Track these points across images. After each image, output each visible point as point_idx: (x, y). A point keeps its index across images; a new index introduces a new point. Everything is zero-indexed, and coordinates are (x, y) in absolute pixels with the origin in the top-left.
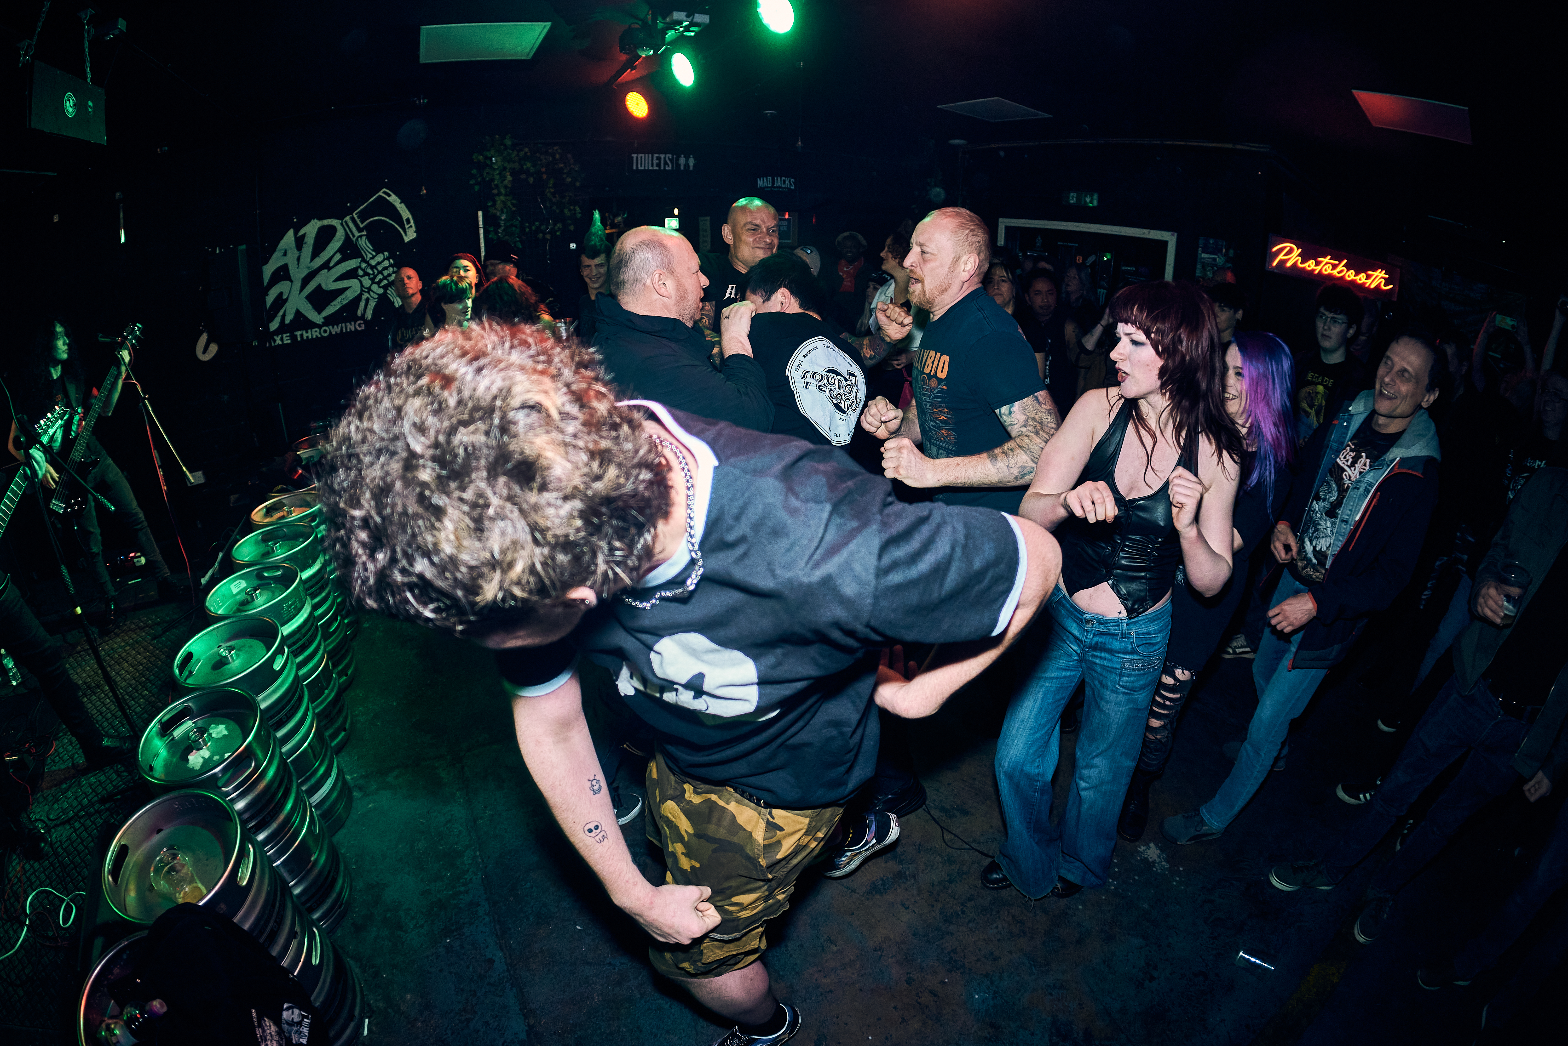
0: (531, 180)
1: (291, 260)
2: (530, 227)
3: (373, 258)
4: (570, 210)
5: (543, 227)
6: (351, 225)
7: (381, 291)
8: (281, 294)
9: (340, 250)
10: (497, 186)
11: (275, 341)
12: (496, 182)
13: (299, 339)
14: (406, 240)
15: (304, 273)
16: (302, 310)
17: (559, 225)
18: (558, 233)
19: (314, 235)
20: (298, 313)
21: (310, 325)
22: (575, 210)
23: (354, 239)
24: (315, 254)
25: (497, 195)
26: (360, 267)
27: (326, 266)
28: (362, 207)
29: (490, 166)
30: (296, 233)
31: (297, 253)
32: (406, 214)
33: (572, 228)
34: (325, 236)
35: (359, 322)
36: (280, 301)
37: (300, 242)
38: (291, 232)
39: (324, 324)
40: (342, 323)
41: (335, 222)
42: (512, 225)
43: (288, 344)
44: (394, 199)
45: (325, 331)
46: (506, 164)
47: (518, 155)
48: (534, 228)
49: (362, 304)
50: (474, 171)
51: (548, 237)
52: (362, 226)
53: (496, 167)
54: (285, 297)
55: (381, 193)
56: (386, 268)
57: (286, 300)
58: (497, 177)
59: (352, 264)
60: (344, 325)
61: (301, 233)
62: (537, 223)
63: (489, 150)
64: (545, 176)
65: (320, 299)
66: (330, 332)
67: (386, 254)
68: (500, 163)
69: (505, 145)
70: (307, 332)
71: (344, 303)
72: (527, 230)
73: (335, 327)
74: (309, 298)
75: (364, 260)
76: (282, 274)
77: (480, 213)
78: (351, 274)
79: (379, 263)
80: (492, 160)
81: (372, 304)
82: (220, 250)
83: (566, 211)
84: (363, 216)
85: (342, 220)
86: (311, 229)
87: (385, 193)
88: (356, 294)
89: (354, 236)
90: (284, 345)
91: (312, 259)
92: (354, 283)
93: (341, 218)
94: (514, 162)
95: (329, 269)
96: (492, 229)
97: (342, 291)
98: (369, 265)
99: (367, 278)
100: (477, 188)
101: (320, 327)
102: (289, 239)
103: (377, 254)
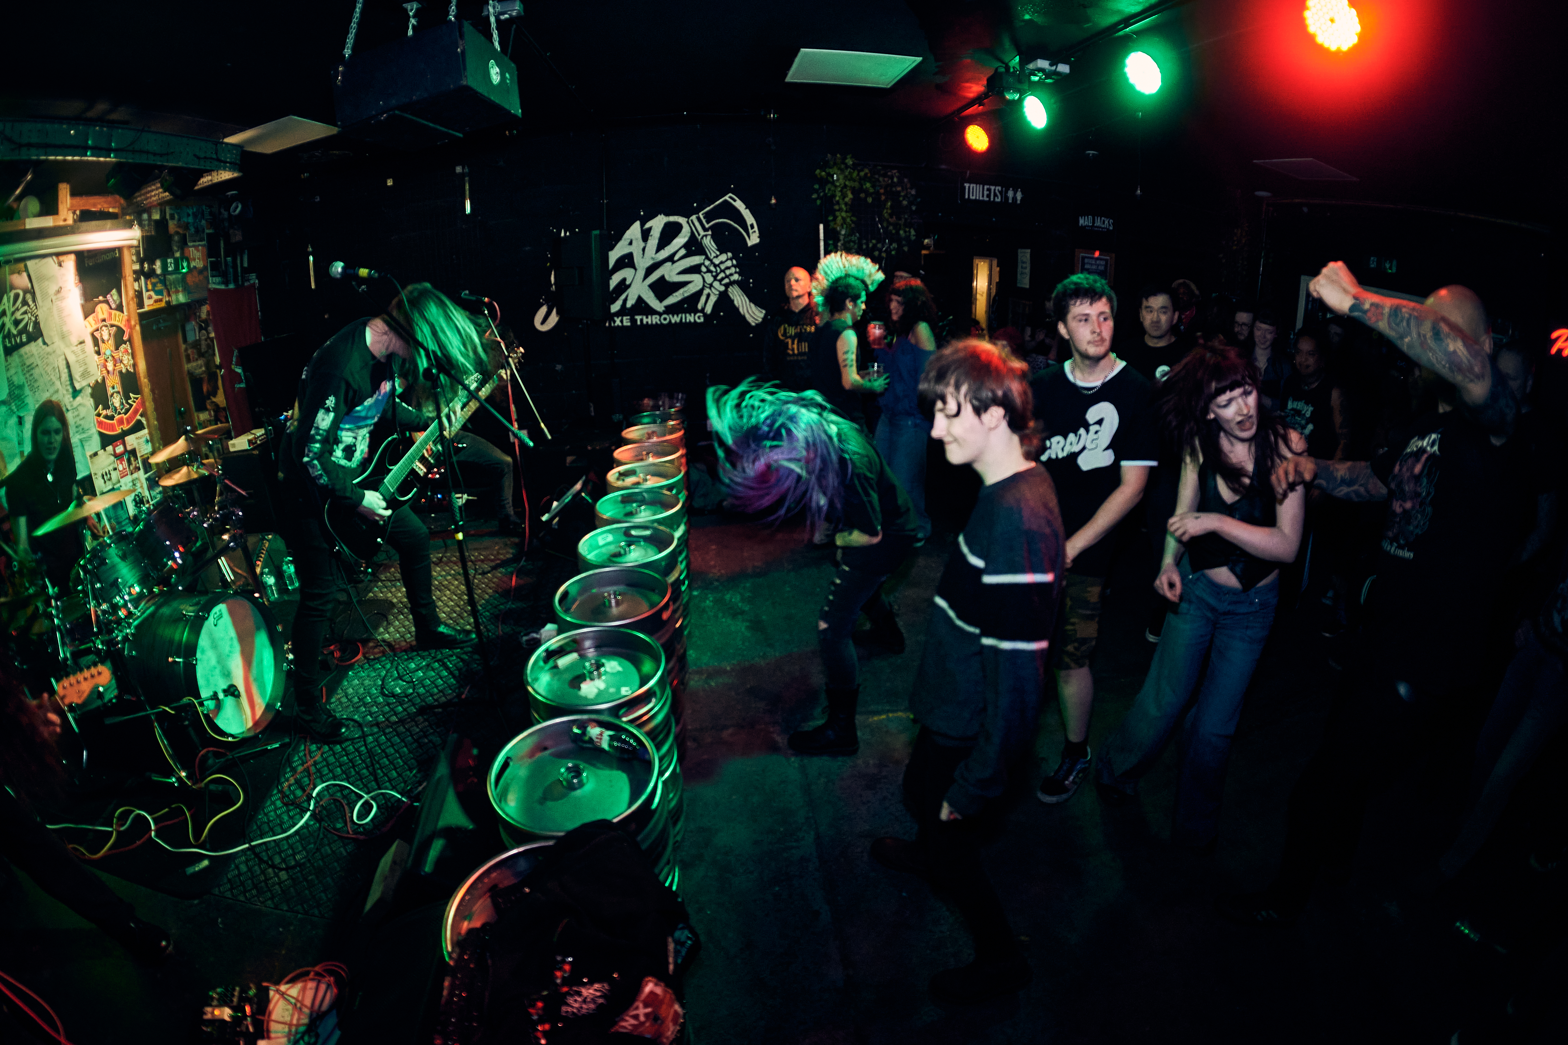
0: (870, 200)
1: (636, 250)
2: (867, 245)
3: (717, 256)
4: (905, 232)
5: (879, 245)
6: (697, 224)
7: (722, 288)
8: (624, 280)
9: (685, 246)
10: (838, 203)
11: (615, 321)
12: (837, 198)
13: (639, 323)
14: (750, 243)
15: (649, 263)
16: (645, 297)
17: (895, 245)
18: (893, 253)
19: (660, 229)
20: (640, 299)
21: (651, 311)
22: (910, 232)
23: (699, 238)
24: (660, 247)
25: (839, 210)
26: (703, 264)
27: (671, 259)
28: (708, 209)
29: (833, 182)
30: (642, 225)
31: (642, 244)
32: (750, 219)
33: (906, 249)
34: (670, 233)
35: (698, 314)
36: (623, 286)
37: (646, 235)
38: (637, 224)
39: (665, 312)
40: (682, 313)
41: (682, 220)
42: (851, 241)
43: (627, 327)
44: (739, 205)
45: (665, 319)
46: (847, 183)
47: (858, 175)
48: (871, 245)
49: (703, 299)
50: (816, 186)
51: (884, 255)
52: (707, 226)
53: (838, 184)
54: (628, 283)
55: (727, 198)
56: (728, 268)
57: (629, 286)
58: (839, 194)
59: (696, 260)
60: (684, 315)
61: (647, 226)
62: (874, 241)
63: (831, 168)
64: (883, 198)
65: (662, 288)
66: (670, 321)
67: (730, 255)
68: (842, 181)
69: (846, 164)
70: (647, 318)
71: (686, 295)
72: (864, 247)
73: (675, 316)
74: (652, 286)
75: (707, 258)
76: (627, 261)
77: (821, 226)
78: (694, 270)
79: (722, 263)
80: (833, 177)
81: (713, 299)
82: (565, 233)
83: (901, 232)
84: (709, 217)
85: (688, 217)
86: (658, 224)
87: (730, 197)
88: (698, 289)
89: (699, 235)
90: (623, 327)
91: (658, 251)
92: (697, 278)
93: (687, 216)
94: (854, 181)
95: (674, 262)
96: (831, 242)
97: (684, 284)
98: (712, 263)
99: (710, 274)
100: (818, 202)
101: (660, 314)
102: (635, 230)
103: (721, 254)
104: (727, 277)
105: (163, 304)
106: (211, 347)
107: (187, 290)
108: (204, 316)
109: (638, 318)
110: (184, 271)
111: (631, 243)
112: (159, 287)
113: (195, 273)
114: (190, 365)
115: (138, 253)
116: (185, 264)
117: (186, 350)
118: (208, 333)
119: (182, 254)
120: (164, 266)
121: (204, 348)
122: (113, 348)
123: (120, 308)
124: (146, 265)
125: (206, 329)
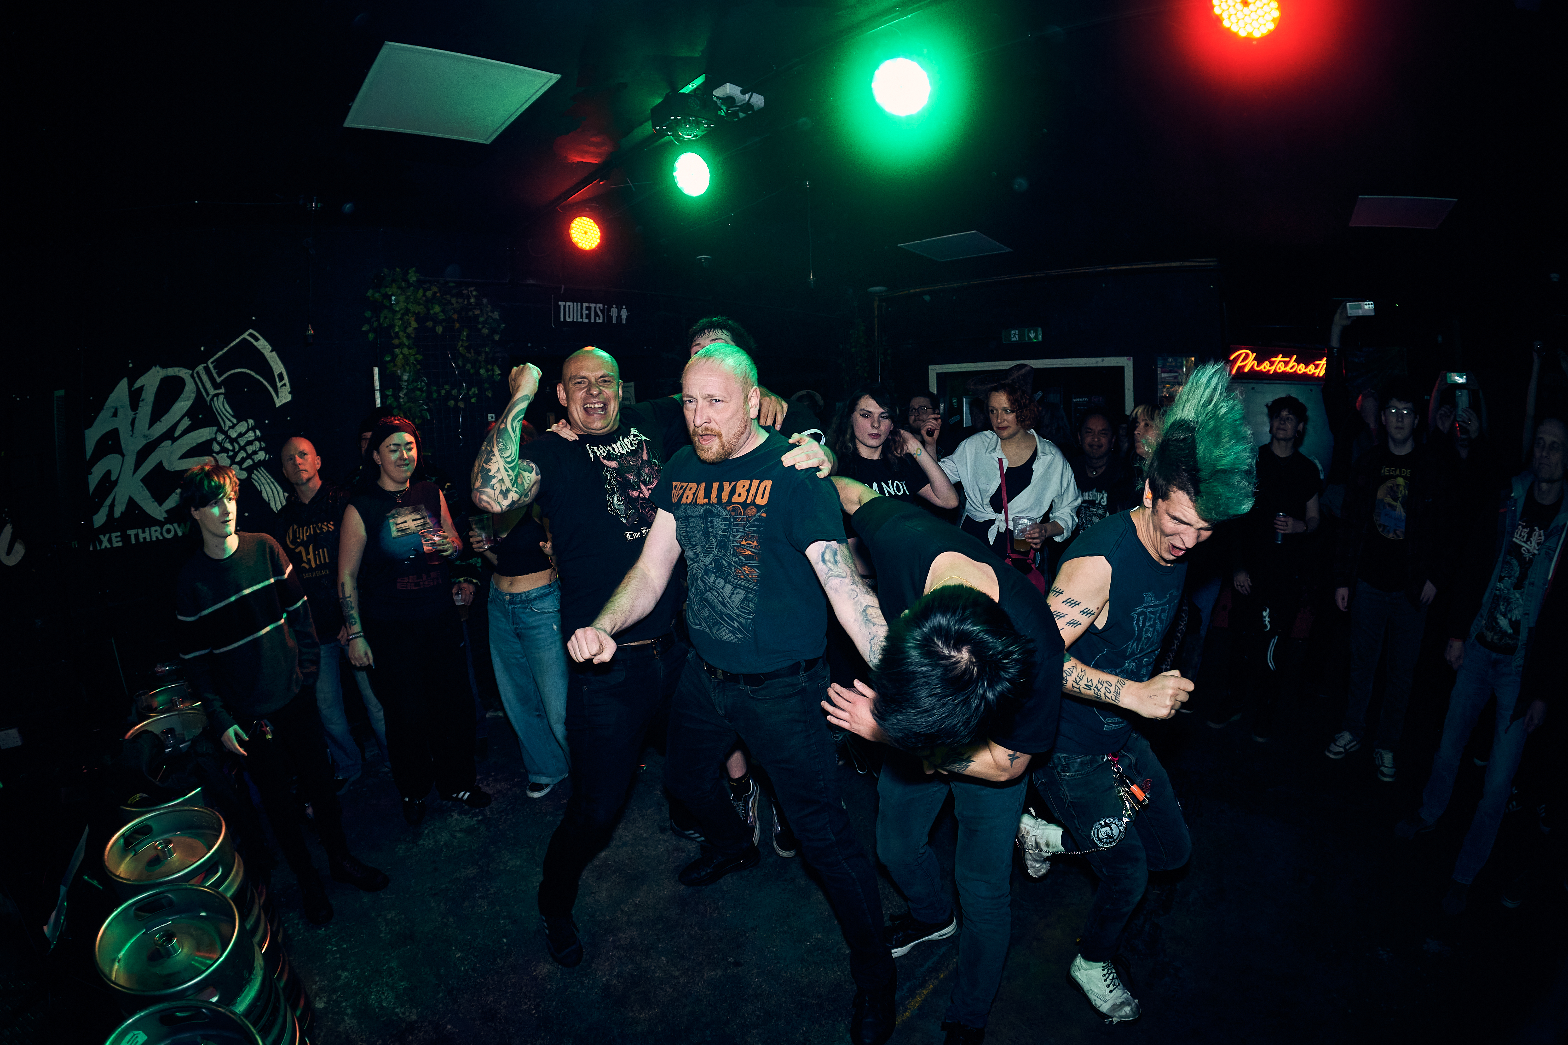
0: (440, 330)
1: (123, 424)
2: (439, 392)
3: (233, 426)
4: (487, 370)
5: (454, 392)
6: (205, 378)
7: (244, 475)
8: (109, 474)
9: (189, 413)
10: (397, 336)
11: (101, 542)
12: (397, 330)
13: (133, 541)
14: (279, 403)
15: (141, 443)
16: (138, 499)
17: (474, 390)
18: (473, 401)
19: (155, 390)
20: (132, 503)
21: (148, 521)
22: (493, 370)
23: (208, 399)
24: (156, 417)
25: (398, 347)
26: (215, 439)
27: (170, 435)
28: (220, 354)
29: (389, 307)
30: (131, 384)
31: (130, 415)
32: (278, 367)
33: (489, 393)
34: (168, 393)
36: (107, 485)
37: (135, 398)
38: (124, 383)
39: (165, 522)
41: (184, 373)
42: (416, 388)
43: (117, 547)
44: (263, 345)
45: (164, 530)
46: (409, 307)
47: (424, 295)
48: (443, 393)
50: (369, 314)
52: (219, 380)
53: (396, 309)
54: (114, 479)
55: (247, 337)
56: (250, 443)
57: (115, 484)
58: (397, 323)
59: (205, 434)
61: (137, 385)
62: (447, 387)
63: (387, 286)
64: (457, 326)
65: (160, 482)
66: (176, 533)
67: (251, 421)
68: (402, 304)
69: (407, 281)
70: (144, 532)
73: (179, 524)
74: (147, 480)
75: (221, 430)
76: (111, 444)
77: (376, 370)
78: (203, 449)
79: (241, 435)
80: (390, 299)
83: (482, 371)
84: (221, 366)
85: (193, 369)
86: (151, 380)
87: (251, 335)
89: (208, 394)
90: (112, 550)
91: (152, 423)
93: (191, 366)
94: (419, 303)
95: (174, 440)
96: (388, 391)
98: (228, 437)
99: (225, 455)
100: (371, 336)
101: (161, 524)
102: (121, 392)
103: (238, 422)
104: (249, 456)
109: (132, 533)
111: (115, 416)
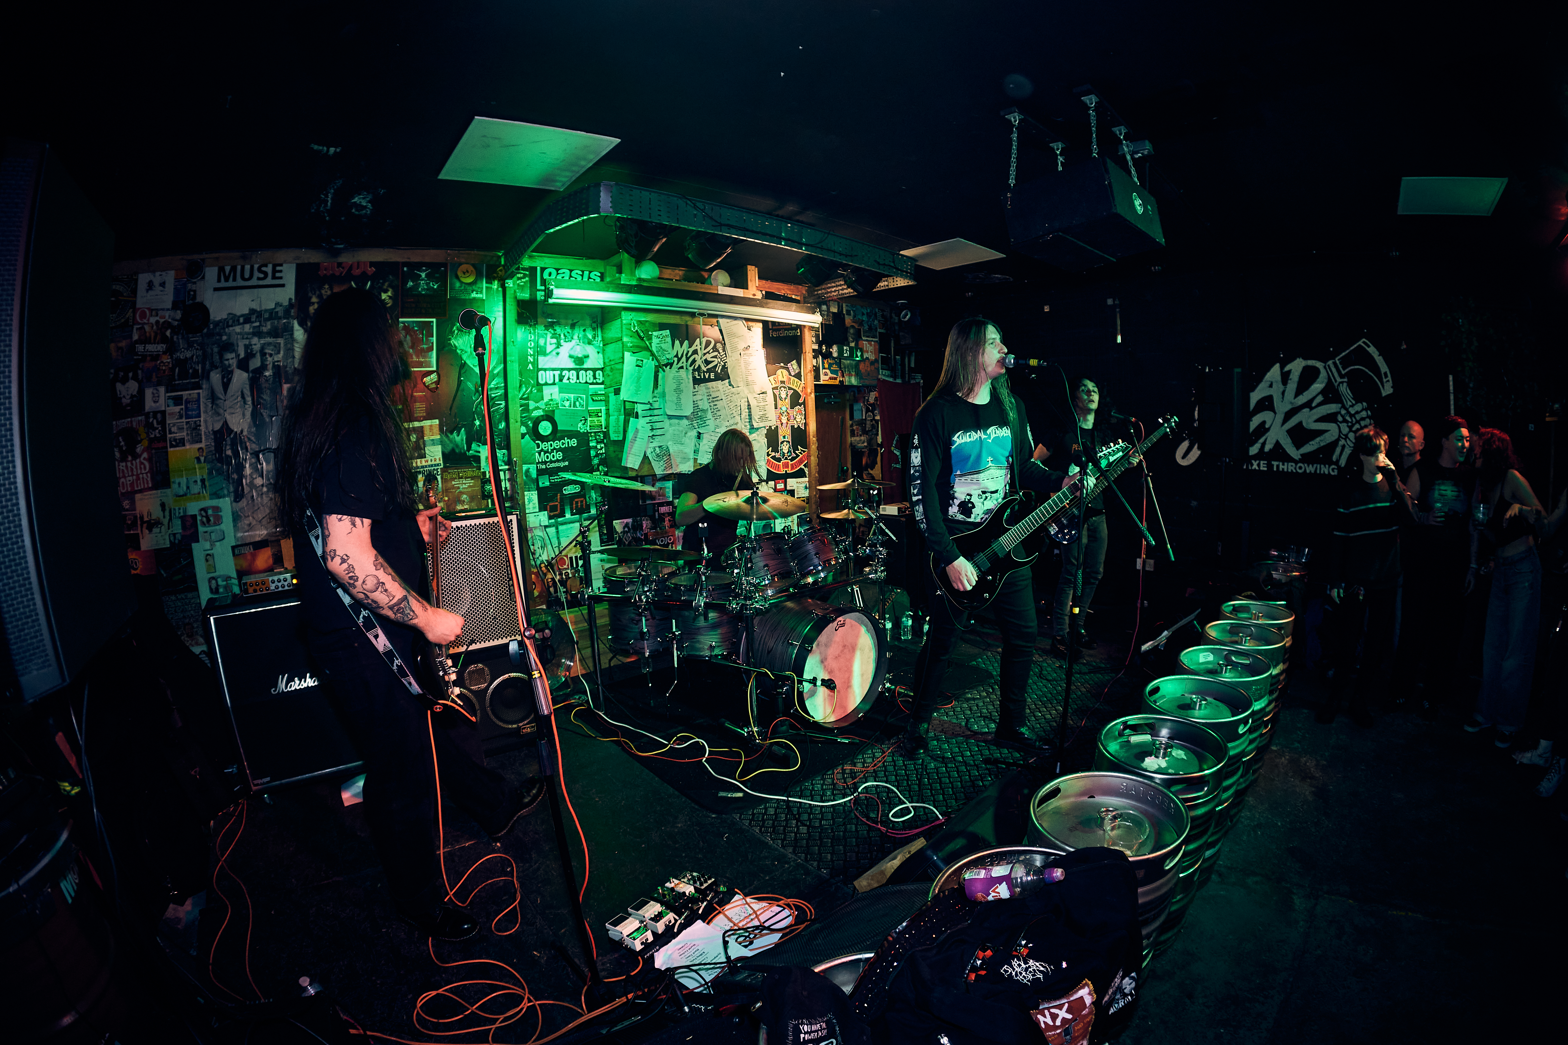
1: (1275, 392)
2: (1495, 400)
3: (1352, 406)
4: (1530, 387)
5: (1506, 402)
6: (1334, 370)
8: (1264, 422)
9: (1322, 392)
10: (1465, 351)
11: (1252, 465)
12: (1464, 346)
13: (1275, 469)
14: (1383, 394)
15: (1287, 408)
16: (1282, 442)
17: (1521, 406)
18: (1518, 410)
19: (1299, 374)
20: (1278, 444)
21: (1288, 458)
22: (1534, 387)
23: (1336, 384)
24: (1299, 392)
25: (1465, 360)
26: (1339, 413)
28: (1344, 354)
29: (1458, 328)
30: (1282, 368)
31: (1282, 387)
32: (1384, 368)
34: (1308, 377)
35: (1333, 466)
36: (1262, 429)
37: (1285, 377)
39: (1301, 461)
40: (1317, 463)
41: (1319, 365)
43: (1264, 471)
44: (1373, 351)
45: (1300, 468)
46: (1472, 328)
48: (1498, 401)
49: (1338, 450)
51: (1510, 416)
53: (1463, 330)
54: (1267, 426)
55: (1362, 343)
56: (1363, 419)
57: (1268, 429)
58: (1465, 341)
59: (1332, 408)
60: (1318, 466)
61: (1287, 369)
62: (1501, 397)
63: (1456, 311)
65: (1300, 435)
66: (1303, 470)
67: (1365, 404)
68: (1466, 327)
69: (1469, 307)
70: (1283, 465)
71: (1322, 444)
73: (1311, 466)
74: (1289, 432)
75: (1344, 407)
76: (1266, 404)
77: (1451, 377)
78: (1330, 418)
79: (1357, 412)
80: (1458, 322)
81: (1348, 451)
84: (1345, 362)
86: (1296, 366)
87: (1364, 343)
88: (1333, 439)
89: (1336, 381)
90: (1260, 472)
91: (1297, 395)
92: (1332, 427)
93: (1324, 361)
94: (1479, 326)
95: (1312, 409)
97: (1321, 432)
98: (1348, 412)
99: (1345, 424)
101: (1296, 462)
102: (1275, 372)
103: (1356, 403)
105: (837, 382)
106: (874, 427)
107: (858, 375)
108: (872, 400)
109: (1275, 463)
110: (857, 359)
111: (1271, 386)
112: (834, 367)
113: (867, 363)
114: (853, 439)
115: (817, 336)
116: (859, 354)
117: (852, 426)
118: (874, 416)
119: (857, 344)
120: (841, 352)
121: (868, 427)
122: (788, 406)
123: (798, 376)
124: (824, 348)
125: (872, 412)
